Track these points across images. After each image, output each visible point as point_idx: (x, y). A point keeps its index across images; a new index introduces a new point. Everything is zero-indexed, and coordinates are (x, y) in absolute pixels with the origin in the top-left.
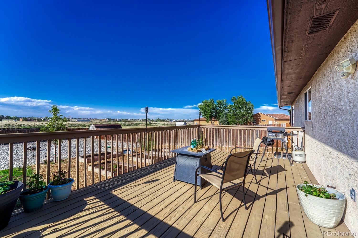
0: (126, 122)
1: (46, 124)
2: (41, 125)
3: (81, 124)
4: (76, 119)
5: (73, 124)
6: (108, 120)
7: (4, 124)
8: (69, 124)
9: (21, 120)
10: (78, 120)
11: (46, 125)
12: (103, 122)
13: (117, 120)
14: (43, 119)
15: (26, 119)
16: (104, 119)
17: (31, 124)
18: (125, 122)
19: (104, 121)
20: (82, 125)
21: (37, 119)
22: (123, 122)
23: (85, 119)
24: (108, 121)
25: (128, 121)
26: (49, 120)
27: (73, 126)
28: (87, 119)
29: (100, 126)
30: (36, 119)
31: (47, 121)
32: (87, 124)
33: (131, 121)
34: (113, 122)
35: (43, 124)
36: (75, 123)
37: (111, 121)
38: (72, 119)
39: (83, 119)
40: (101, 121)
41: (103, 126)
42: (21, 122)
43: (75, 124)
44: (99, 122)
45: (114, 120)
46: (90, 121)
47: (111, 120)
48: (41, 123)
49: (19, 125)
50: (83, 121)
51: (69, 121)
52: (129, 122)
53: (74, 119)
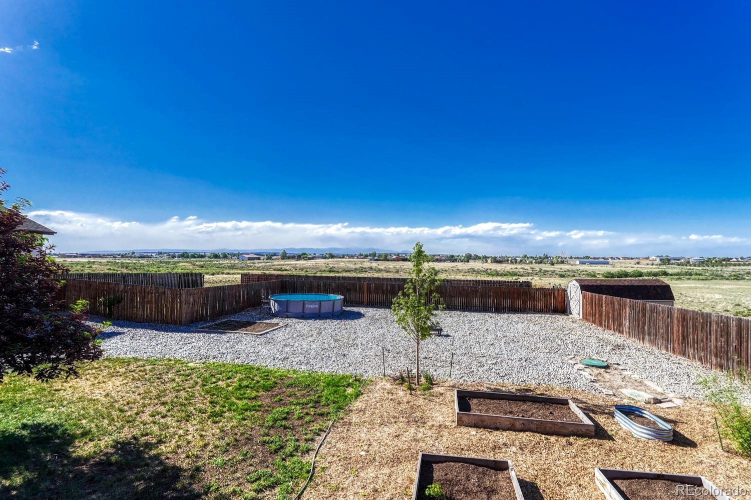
0: (722, 266)
1: (522, 268)
2: (514, 270)
3: (586, 271)
4: (578, 258)
5: (569, 271)
6: (661, 260)
7: (469, 268)
8: (561, 270)
9: (489, 261)
10: (582, 260)
11: (521, 270)
12: (643, 266)
13: (689, 262)
14: (519, 259)
15: (496, 261)
16: (648, 258)
17: (501, 268)
18: (719, 268)
19: (648, 264)
20: (588, 274)
21: (510, 259)
22: (713, 266)
23: (598, 258)
24: (660, 262)
25: (730, 265)
26: (527, 262)
27: (569, 275)
28: (603, 258)
29: (593, 286)
30: (508, 260)
31: (525, 263)
32: (600, 270)
33: (744, 265)
34: (674, 266)
35: (517, 268)
36: (574, 268)
37: (669, 264)
38: (571, 258)
39: (594, 258)
40: (638, 263)
41: (603, 285)
42: (489, 266)
43: (574, 271)
44: (633, 266)
45: (679, 260)
46: (608, 263)
47: (669, 260)
48: (513, 266)
49: (485, 270)
50: (591, 263)
51: (562, 262)
52: (737, 268)
53: (575, 258)
